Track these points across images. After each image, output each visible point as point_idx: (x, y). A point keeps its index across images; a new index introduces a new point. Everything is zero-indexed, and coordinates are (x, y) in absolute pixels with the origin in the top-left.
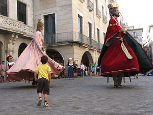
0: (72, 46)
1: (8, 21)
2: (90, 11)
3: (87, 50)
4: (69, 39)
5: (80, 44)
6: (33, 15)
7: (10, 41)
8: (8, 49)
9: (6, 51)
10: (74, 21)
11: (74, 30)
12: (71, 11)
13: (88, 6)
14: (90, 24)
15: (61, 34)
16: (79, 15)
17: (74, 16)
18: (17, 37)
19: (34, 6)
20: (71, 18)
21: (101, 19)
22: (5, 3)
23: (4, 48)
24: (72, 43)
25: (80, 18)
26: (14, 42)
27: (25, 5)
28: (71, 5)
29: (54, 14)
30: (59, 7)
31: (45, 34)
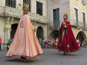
2: (84, 5)
5: (75, 27)
6: (47, 9)
11: (71, 18)
12: (69, 6)
13: (83, 2)
14: (84, 14)
16: (75, 9)
17: (71, 9)
18: (35, 23)
19: (47, 4)
27: (42, 4)
28: (69, 2)
29: (59, 8)
30: (62, 4)
31: (54, 21)
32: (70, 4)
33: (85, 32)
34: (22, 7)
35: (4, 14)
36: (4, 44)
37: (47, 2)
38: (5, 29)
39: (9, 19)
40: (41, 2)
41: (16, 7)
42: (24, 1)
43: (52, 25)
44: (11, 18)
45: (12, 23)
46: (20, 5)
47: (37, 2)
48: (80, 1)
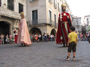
1: (14, 13)
2: (55, 8)
3: (53, 28)
4: (45, 22)
5: (50, 25)
6: (27, 10)
7: (15, 23)
8: (14, 27)
9: (13, 28)
10: (47, 14)
11: (47, 18)
12: (46, 8)
14: (55, 15)
15: (40, 20)
17: (47, 11)
19: (27, 6)
22: (12, 4)
24: (46, 25)
25: (50, 12)
26: (17, 24)
27: (22, 5)
29: (37, 10)
30: (40, 6)
31: (33, 20)
34: (7, 6)
37: (27, 4)
41: (2, 6)
42: (8, 2)
43: (31, 23)
46: (5, 4)
47: (19, 3)
48: (53, 5)
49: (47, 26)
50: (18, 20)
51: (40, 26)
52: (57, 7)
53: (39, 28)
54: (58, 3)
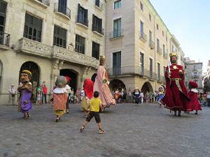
0: (133, 77)
2: (152, 49)
3: (147, 80)
4: (131, 71)
5: (141, 76)
6: (105, 52)
7: (85, 72)
9: (82, 80)
10: (136, 58)
11: (136, 65)
12: (134, 49)
13: (150, 45)
14: (151, 60)
15: (125, 67)
16: (141, 53)
17: (136, 54)
18: (90, 69)
19: (105, 45)
20: (134, 55)
21: (162, 55)
22: (83, 43)
23: (79, 77)
24: (134, 75)
25: (142, 55)
26: (88, 73)
27: (99, 45)
28: (134, 45)
29: (121, 51)
30: (125, 46)
31: (113, 67)
32: (136, 46)
33: (151, 83)
34: (74, 47)
35: (52, 56)
36: (49, 95)
37: (105, 42)
38: (51, 75)
39: (58, 62)
40: (98, 43)
41: (67, 47)
42: (76, 40)
43: (111, 72)
44: (60, 61)
45: (60, 68)
47: (93, 42)
48: (147, 43)
49: (136, 78)
50: (89, 67)
51: (123, 77)
52: (156, 46)
53: (123, 80)
54: (158, 40)
